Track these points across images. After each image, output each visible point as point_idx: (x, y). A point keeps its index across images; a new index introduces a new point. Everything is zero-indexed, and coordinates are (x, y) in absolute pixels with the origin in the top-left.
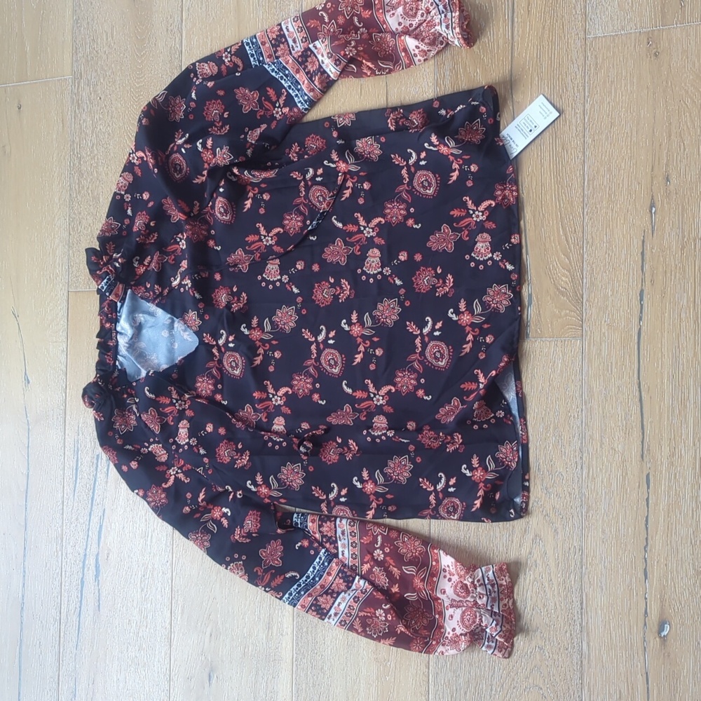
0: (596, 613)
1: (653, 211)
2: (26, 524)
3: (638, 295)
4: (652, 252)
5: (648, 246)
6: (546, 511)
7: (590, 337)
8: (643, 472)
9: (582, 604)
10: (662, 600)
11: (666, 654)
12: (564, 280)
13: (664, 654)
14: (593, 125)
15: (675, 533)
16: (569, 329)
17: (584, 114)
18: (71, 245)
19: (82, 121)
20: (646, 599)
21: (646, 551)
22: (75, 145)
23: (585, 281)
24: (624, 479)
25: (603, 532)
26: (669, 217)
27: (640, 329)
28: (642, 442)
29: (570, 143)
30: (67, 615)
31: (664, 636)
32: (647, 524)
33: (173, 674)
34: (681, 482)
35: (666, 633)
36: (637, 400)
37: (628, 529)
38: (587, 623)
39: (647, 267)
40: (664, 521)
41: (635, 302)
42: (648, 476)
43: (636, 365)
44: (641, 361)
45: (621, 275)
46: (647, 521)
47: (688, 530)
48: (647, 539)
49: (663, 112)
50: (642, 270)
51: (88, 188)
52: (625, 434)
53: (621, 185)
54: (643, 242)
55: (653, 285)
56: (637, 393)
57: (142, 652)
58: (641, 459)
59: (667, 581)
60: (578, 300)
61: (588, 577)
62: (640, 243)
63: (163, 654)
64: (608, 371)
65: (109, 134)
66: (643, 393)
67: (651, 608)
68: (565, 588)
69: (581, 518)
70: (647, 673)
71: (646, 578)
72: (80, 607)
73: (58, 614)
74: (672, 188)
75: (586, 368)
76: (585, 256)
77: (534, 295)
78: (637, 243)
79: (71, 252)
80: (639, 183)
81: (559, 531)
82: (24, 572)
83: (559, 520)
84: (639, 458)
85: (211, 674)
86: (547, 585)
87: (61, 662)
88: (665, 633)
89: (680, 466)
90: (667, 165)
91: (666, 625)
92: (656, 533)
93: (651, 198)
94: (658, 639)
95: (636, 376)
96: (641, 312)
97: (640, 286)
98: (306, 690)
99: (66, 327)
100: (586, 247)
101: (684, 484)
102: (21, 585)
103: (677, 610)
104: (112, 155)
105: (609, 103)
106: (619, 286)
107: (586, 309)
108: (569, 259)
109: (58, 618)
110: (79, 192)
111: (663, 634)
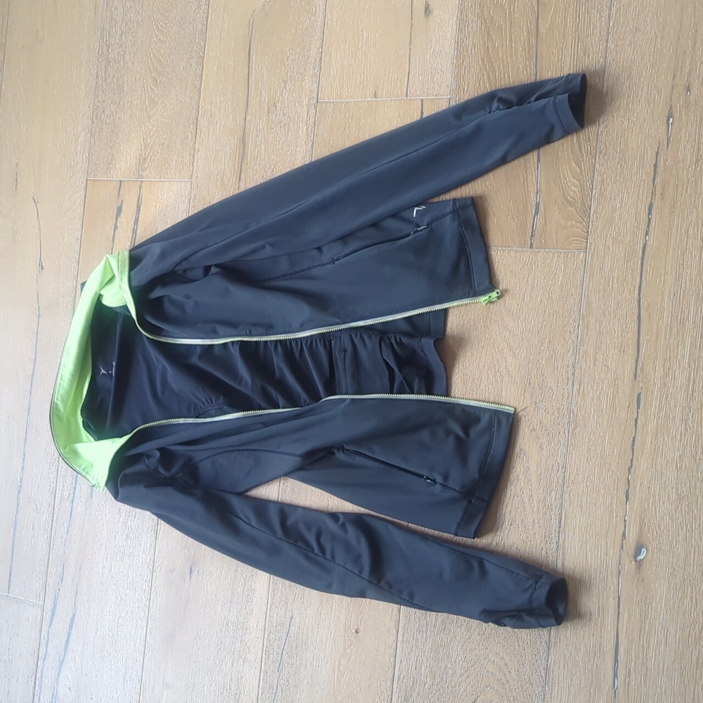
0: (574, 533)
1: (671, 122)
2: (29, 408)
3: (647, 209)
4: (665, 164)
5: (662, 158)
6: (533, 426)
7: (594, 249)
8: (634, 391)
9: (560, 522)
10: (642, 524)
11: (640, 579)
12: (574, 190)
14: (617, 29)
15: (661, 456)
16: (573, 240)
17: (609, 18)
18: (93, 133)
19: (113, 9)
20: (625, 521)
21: (629, 472)
22: (105, 33)
23: (594, 192)
24: (614, 397)
25: (589, 450)
26: (686, 129)
27: (645, 244)
28: (637, 361)
29: (593, 48)
30: (61, 501)
31: (640, 560)
32: (633, 445)
33: (156, 565)
34: (672, 404)
35: (642, 558)
36: (636, 317)
37: (614, 449)
38: (564, 542)
39: (658, 180)
40: (651, 442)
41: (643, 216)
42: (639, 395)
43: (638, 281)
44: (643, 277)
45: (631, 187)
46: (634, 441)
47: (675, 453)
48: (632, 460)
49: (691, 19)
50: (654, 183)
51: (114, 77)
52: (620, 351)
53: (640, 93)
54: (657, 153)
55: (662, 198)
56: (636, 311)
57: (129, 541)
58: (633, 377)
59: (648, 505)
60: (586, 212)
61: (569, 495)
62: (654, 154)
63: (148, 544)
64: (609, 286)
65: (138, 23)
66: (642, 311)
67: (629, 531)
68: (545, 505)
69: (567, 435)
70: (619, 597)
71: (627, 499)
72: (74, 494)
73: (53, 499)
74: (692, 98)
75: (587, 282)
76: (597, 166)
77: (541, 205)
78: (650, 154)
79: (92, 139)
80: (658, 92)
81: (544, 446)
82: (24, 455)
83: (545, 435)
84: (632, 376)
85: (193, 568)
86: (527, 501)
87: (52, 546)
89: (673, 387)
90: (689, 74)
91: (643, 550)
92: (642, 455)
93: (669, 108)
94: (633, 563)
95: (636, 292)
96: (648, 226)
97: (650, 199)
98: (282, 591)
99: (82, 215)
100: (599, 157)
101: (675, 406)
102: (20, 469)
103: (655, 534)
104: (139, 43)
105: (636, 7)
106: (628, 198)
107: (593, 221)
108: (580, 168)
109: (52, 503)
110: (106, 80)
111: (639, 558)
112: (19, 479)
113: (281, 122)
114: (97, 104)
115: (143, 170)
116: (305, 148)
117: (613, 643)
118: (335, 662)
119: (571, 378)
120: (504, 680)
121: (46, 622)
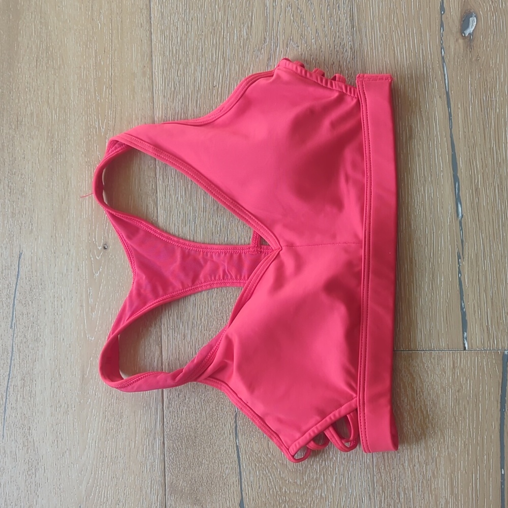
9: (352, 20)
11: (474, 59)
13: (471, 60)
31: (470, 34)
38: (361, 45)
68: (329, 5)
70: (447, 93)
88: (471, 30)
91: (471, 19)
94: (461, 41)
111: (467, 32)
118: (82, 295)
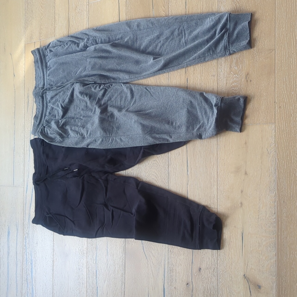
112: (13, 147)
113: (79, 12)
114: (26, 18)
115: (41, 37)
116: (86, 19)
117: (186, 161)
119: (168, 78)
120: (157, 180)
121: (25, 192)
